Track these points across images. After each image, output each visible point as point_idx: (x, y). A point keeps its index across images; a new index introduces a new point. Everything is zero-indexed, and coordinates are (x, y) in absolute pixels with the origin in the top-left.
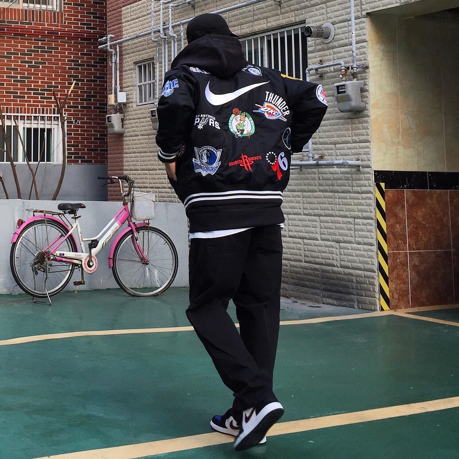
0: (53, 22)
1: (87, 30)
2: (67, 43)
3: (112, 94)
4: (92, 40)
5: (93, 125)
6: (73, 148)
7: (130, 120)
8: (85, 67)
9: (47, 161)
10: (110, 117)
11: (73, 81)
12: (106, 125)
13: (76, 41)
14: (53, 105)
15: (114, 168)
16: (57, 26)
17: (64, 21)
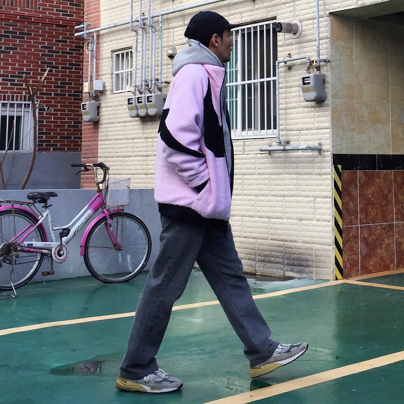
0: (26, 7)
1: (63, 17)
2: (40, 29)
3: (88, 82)
4: (68, 27)
5: (67, 112)
6: (44, 136)
7: (106, 107)
8: (60, 54)
9: (15, 150)
10: (86, 104)
11: (47, 68)
12: (81, 112)
13: (50, 27)
14: (24, 92)
15: (88, 156)
16: (31, 11)
17: (38, 7)
